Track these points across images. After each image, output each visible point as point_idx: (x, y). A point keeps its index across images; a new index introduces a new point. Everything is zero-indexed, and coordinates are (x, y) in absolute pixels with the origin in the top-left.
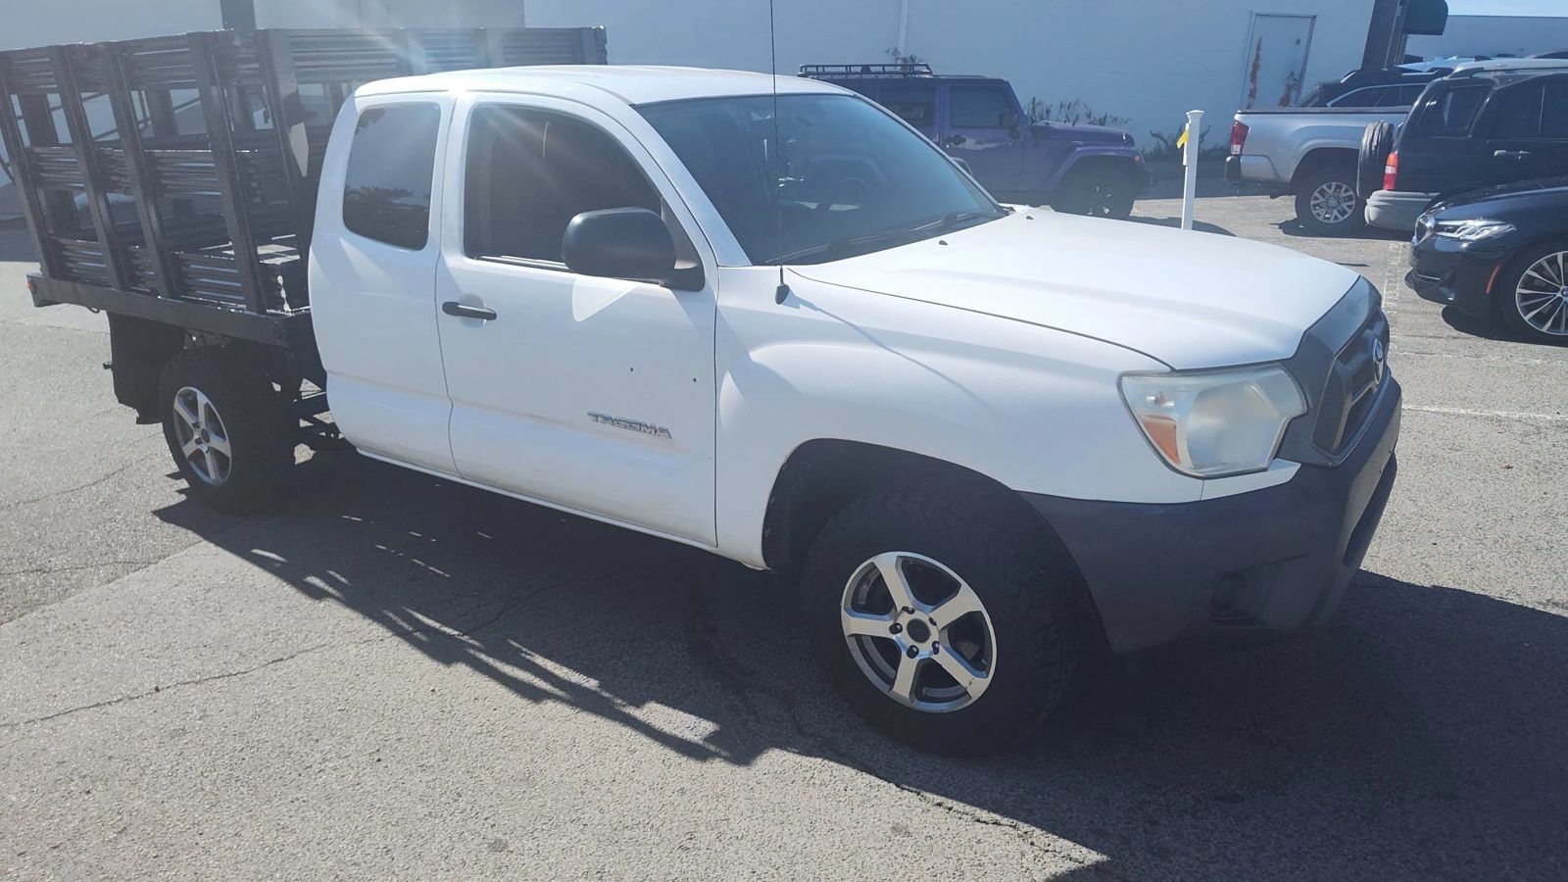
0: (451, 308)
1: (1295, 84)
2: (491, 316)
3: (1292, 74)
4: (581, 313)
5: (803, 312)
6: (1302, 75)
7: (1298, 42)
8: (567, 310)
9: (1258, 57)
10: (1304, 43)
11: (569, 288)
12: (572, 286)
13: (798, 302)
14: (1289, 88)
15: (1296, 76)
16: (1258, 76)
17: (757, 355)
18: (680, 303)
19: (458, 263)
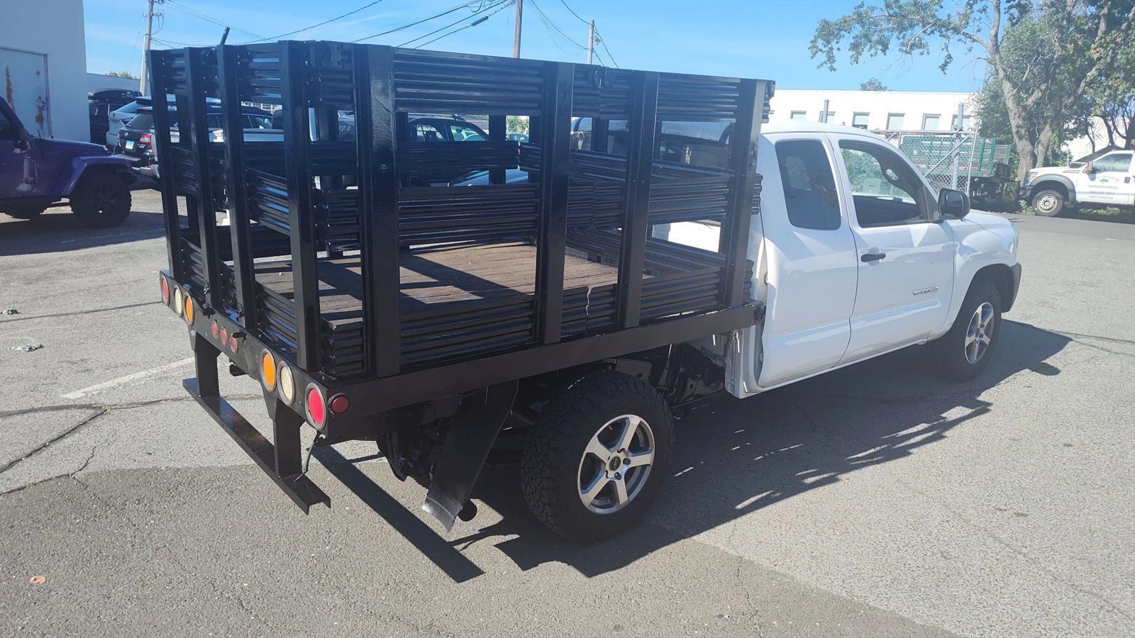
1: (44, 106)
2: (883, 256)
3: (40, 98)
6: (47, 99)
7: (38, 73)
9: (9, 82)
10: (42, 74)
14: (41, 109)
15: (43, 99)
16: (13, 98)
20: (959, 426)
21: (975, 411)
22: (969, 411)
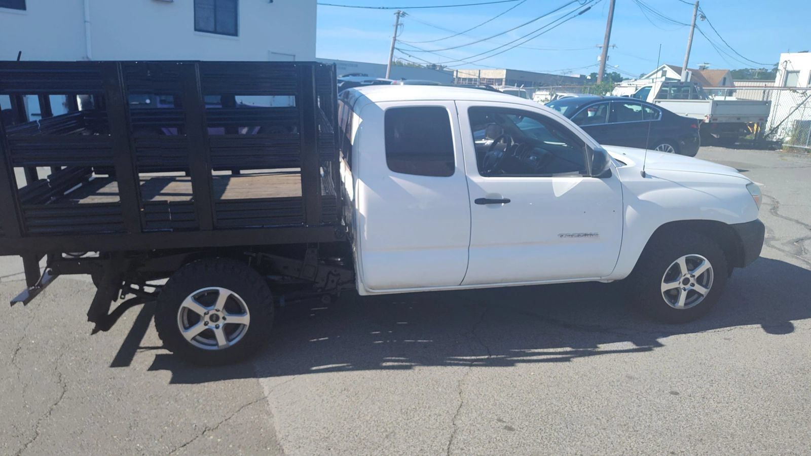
0: (479, 201)
2: (507, 201)
4: (558, 193)
5: (654, 179)
8: (552, 193)
11: (551, 183)
12: (552, 183)
13: (650, 177)
17: (641, 197)
18: (606, 183)
19: (478, 179)
20: (598, 356)
21: (638, 349)
22: (635, 347)
